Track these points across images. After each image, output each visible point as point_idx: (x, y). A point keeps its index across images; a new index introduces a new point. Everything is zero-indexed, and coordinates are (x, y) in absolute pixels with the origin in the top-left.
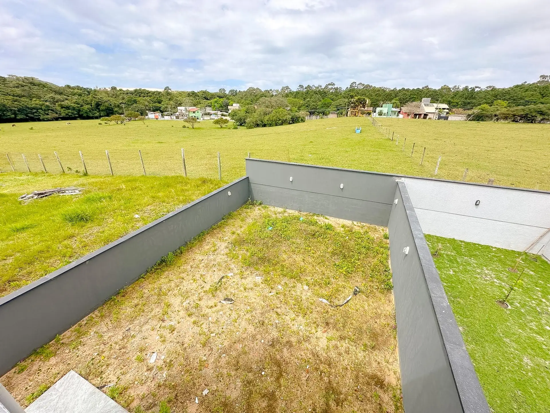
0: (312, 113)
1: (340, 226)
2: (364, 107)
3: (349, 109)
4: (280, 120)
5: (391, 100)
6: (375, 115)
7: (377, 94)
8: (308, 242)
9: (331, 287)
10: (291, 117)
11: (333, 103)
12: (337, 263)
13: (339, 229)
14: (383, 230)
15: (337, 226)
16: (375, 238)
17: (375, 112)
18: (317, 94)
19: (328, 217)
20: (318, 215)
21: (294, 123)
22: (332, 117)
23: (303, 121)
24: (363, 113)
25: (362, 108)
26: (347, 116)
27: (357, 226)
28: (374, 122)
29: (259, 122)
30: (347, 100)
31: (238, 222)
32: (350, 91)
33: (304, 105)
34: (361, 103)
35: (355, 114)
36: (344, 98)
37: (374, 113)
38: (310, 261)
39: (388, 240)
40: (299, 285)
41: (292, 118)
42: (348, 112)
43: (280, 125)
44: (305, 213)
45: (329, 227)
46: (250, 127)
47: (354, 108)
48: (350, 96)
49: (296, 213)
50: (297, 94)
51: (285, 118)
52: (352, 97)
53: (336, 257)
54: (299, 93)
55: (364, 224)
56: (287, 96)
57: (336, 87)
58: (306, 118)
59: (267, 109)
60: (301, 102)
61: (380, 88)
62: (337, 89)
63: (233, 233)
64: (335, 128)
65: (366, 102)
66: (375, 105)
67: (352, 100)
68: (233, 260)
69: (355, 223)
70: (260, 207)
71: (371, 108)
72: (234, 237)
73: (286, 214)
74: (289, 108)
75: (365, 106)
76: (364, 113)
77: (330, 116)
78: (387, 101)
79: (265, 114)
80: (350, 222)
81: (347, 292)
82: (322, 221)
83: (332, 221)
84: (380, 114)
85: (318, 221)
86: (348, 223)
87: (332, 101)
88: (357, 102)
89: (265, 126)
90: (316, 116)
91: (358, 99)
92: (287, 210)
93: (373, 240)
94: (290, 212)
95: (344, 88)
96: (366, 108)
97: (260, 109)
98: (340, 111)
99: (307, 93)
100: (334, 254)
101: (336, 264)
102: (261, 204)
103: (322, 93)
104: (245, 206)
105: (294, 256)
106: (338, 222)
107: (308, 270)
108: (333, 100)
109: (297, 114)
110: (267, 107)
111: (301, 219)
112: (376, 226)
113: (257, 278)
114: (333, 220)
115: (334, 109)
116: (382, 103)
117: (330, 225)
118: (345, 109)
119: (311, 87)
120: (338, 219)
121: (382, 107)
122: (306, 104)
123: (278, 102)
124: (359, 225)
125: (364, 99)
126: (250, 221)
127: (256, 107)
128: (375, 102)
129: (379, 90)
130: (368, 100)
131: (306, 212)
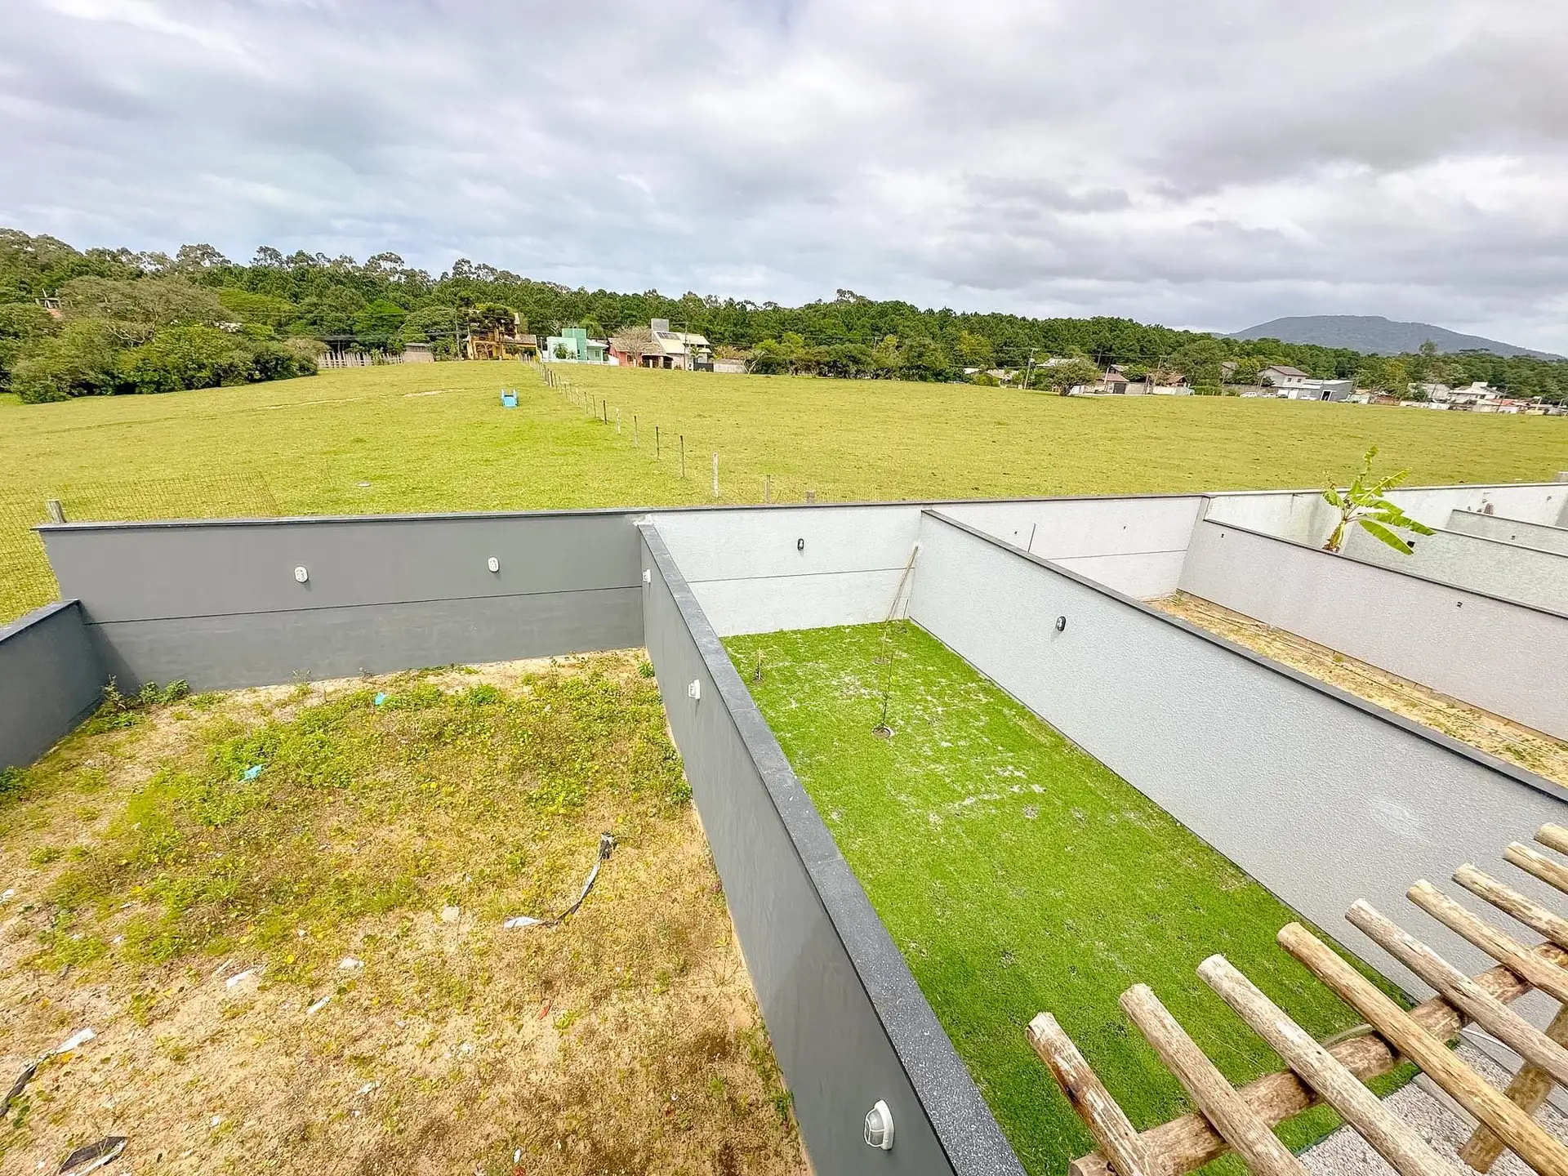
0: (338, 347)
1: (519, 681)
2: (511, 333)
3: (469, 338)
4: (201, 367)
5: (578, 318)
6: (548, 357)
7: (540, 300)
8: (422, 765)
9: (531, 870)
10: (251, 356)
11: (408, 317)
12: (534, 792)
13: (518, 690)
14: (637, 657)
15: (509, 684)
16: (622, 683)
17: (545, 348)
18: (341, 283)
19: (475, 667)
20: (438, 670)
21: (270, 378)
22: (417, 361)
23: (308, 370)
24: (513, 351)
25: (506, 337)
26: (465, 356)
27: (568, 668)
28: (548, 375)
29: (91, 376)
30: (452, 311)
31: (65, 804)
32: (457, 283)
33: (300, 318)
34: (498, 320)
35: (491, 353)
36: (443, 303)
37: (544, 352)
38: (445, 820)
39: (654, 678)
40: (424, 918)
41: (257, 362)
42: (465, 347)
43: (207, 385)
44: (390, 677)
45: (484, 697)
46: (42, 398)
47: (483, 333)
48: (462, 299)
49: (355, 686)
50: (257, 279)
51: (224, 361)
52: (467, 302)
53: (527, 776)
54: (266, 275)
55: (586, 656)
56: (213, 280)
57: (407, 267)
58: (321, 361)
59: (122, 323)
60: (286, 307)
61: (544, 283)
62: (411, 275)
63: (50, 857)
64: (434, 393)
65: (512, 321)
66: (541, 330)
67: (471, 311)
68: (76, 974)
69: (560, 660)
70: (181, 707)
71: (533, 339)
72: (57, 871)
73: (314, 701)
74: (233, 325)
75: (512, 330)
76: (516, 351)
77: (410, 356)
78: (569, 319)
79: (119, 343)
80: (547, 661)
81: (583, 860)
82: (456, 683)
83: (489, 674)
84: (561, 354)
85: (442, 688)
86: (539, 665)
87: (405, 312)
88: (486, 318)
89: (127, 389)
90: (358, 356)
91: (489, 310)
92: (315, 685)
93: (618, 692)
94: (330, 689)
95: (435, 275)
96: (518, 337)
97: (83, 324)
98: (438, 342)
99: (302, 276)
100: (518, 769)
101: (531, 798)
102: (180, 695)
103: (366, 284)
104: (90, 724)
105: (382, 832)
106: (511, 672)
107: (444, 853)
108: (406, 309)
109: (274, 346)
110: (121, 316)
111: (379, 700)
112: (618, 652)
113: (231, 982)
114: (493, 670)
115: (418, 335)
116: (557, 324)
117: (490, 690)
118: (455, 336)
119: (312, 260)
120: (507, 664)
121: (560, 335)
122: (310, 316)
123: (176, 300)
124: (573, 661)
125: (506, 312)
126: (137, 775)
127: (57, 315)
128: (539, 322)
129: (541, 291)
130: (516, 315)
131: (394, 670)
